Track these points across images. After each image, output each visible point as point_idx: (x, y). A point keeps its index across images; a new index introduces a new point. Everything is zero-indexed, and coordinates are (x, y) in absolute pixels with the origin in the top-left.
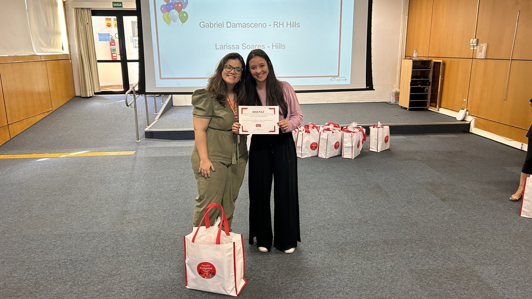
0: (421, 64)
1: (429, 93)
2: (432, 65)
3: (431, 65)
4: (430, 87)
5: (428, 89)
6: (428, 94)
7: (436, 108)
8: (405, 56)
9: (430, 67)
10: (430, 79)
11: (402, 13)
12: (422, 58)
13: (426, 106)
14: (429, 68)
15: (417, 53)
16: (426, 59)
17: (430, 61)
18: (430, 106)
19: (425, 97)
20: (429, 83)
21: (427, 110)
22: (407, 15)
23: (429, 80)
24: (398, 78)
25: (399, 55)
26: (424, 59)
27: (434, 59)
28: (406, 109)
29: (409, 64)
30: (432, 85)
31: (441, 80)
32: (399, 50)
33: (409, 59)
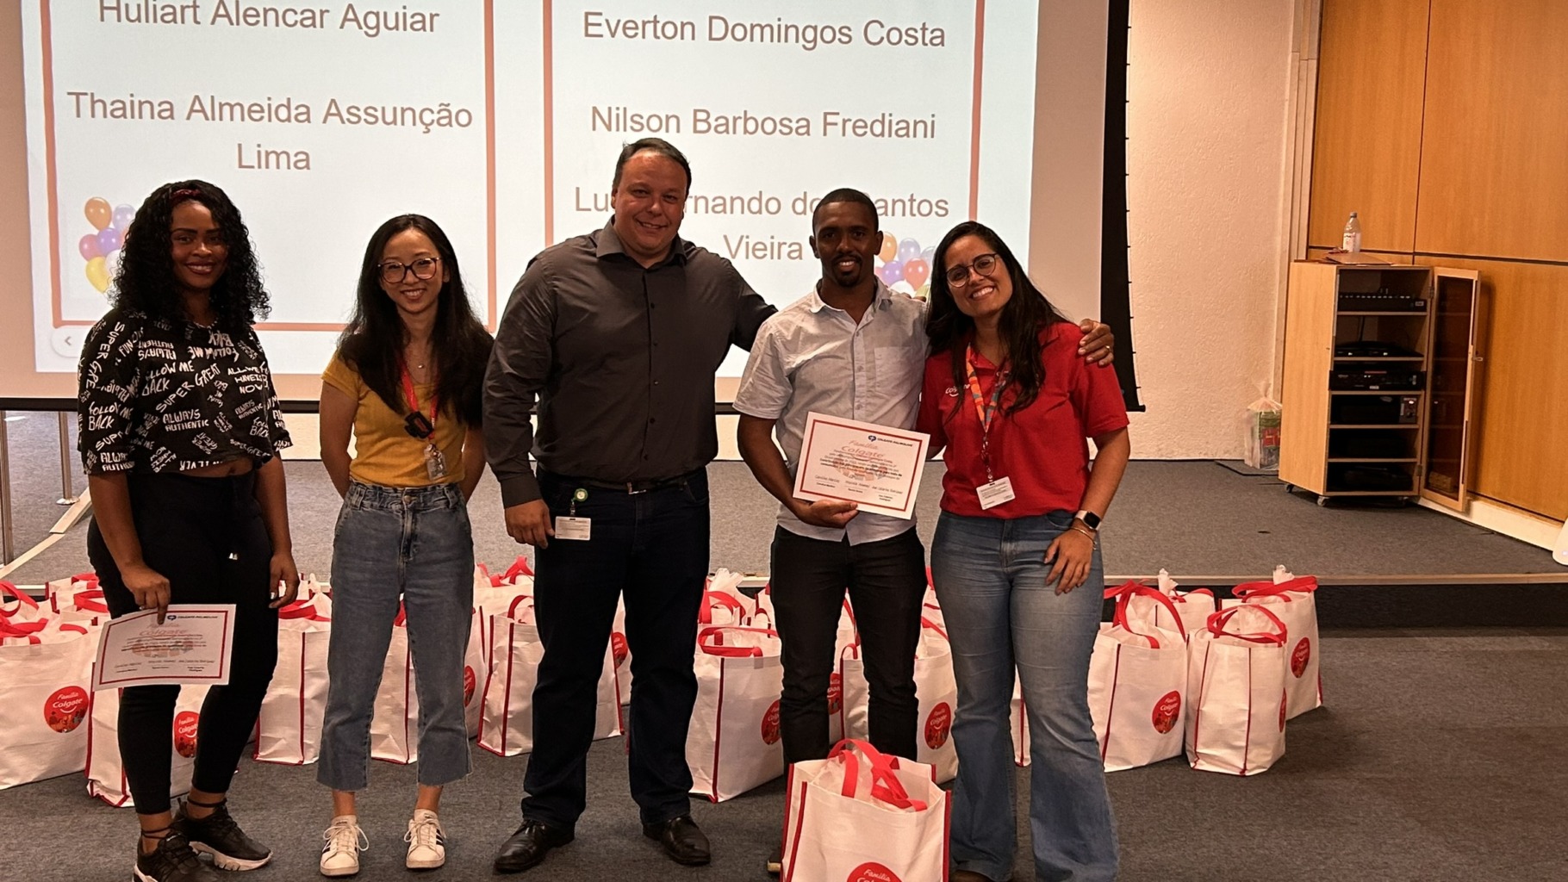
0: (1378, 286)
1: (1419, 426)
2: (1432, 291)
3: (1425, 294)
4: (1425, 397)
5: (1416, 403)
6: (1417, 430)
7: (1457, 499)
8: (1309, 247)
9: (1422, 304)
10: (1425, 359)
11: (1290, 49)
12: (1384, 259)
13: (1409, 487)
14: (1417, 304)
15: (1358, 236)
16: (1402, 263)
17: (1423, 274)
18: (1428, 486)
19: (1402, 442)
20: (1422, 377)
21: (1411, 506)
22: (1316, 56)
23: (1421, 362)
24: (1273, 350)
25: (1280, 243)
26: (1396, 263)
27: (1439, 266)
28: (1312, 497)
29: (1322, 283)
30: (1434, 388)
31: (1476, 364)
32: (1280, 220)
33: (1320, 262)
